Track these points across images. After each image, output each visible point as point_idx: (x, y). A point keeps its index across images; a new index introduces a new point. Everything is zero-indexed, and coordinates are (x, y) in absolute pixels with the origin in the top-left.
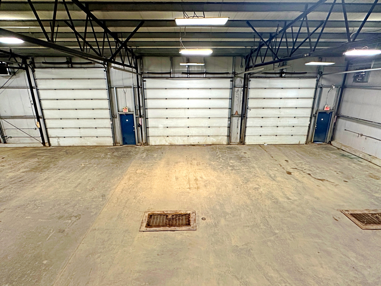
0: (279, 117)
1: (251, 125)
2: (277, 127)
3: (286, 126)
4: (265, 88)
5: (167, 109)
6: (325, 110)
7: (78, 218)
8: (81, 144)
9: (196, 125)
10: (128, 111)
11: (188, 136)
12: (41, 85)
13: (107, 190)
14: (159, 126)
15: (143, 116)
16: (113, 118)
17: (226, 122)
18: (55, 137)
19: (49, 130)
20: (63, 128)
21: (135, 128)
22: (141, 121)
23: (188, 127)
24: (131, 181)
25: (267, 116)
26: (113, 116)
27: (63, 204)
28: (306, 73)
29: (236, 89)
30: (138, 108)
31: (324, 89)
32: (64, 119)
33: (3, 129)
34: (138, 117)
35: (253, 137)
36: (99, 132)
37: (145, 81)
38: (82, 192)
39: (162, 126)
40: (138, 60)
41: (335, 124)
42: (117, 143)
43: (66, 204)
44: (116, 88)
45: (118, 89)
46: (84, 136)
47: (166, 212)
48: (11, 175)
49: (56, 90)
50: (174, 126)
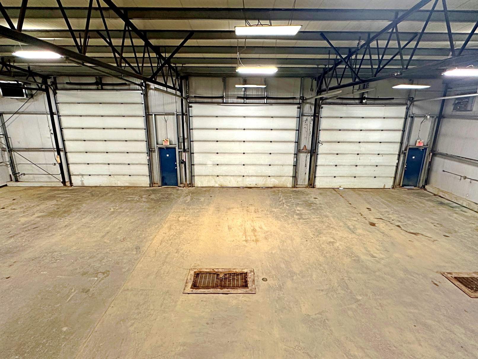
0: (358, 154)
1: (323, 164)
2: (356, 166)
3: (368, 166)
4: (341, 118)
5: (217, 141)
6: (417, 145)
7: (105, 275)
8: (109, 184)
9: (254, 163)
10: (169, 144)
11: (244, 176)
12: (64, 110)
13: (141, 242)
14: (207, 163)
15: (188, 150)
16: (150, 152)
17: (291, 159)
18: (78, 175)
19: (71, 167)
20: (88, 164)
21: (178, 165)
22: (185, 156)
23: (244, 165)
24: (172, 230)
25: (343, 152)
26: (150, 150)
27: (88, 258)
28: (393, 99)
29: (305, 118)
30: (181, 140)
31: (416, 119)
32: (90, 152)
33: (15, 163)
34: (181, 151)
35: (325, 179)
36: (133, 169)
37: (191, 107)
38: (111, 242)
39: (211, 163)
40: (183, 81)
41: (430, 164)
42: (154, 184)
43: (90, 258)
44: (155, 115)
45: (158, 117)
46: (113, 174)
47: (216, 271)
48: (23, 220)
49: (82, 117)
50: (226, 163)
